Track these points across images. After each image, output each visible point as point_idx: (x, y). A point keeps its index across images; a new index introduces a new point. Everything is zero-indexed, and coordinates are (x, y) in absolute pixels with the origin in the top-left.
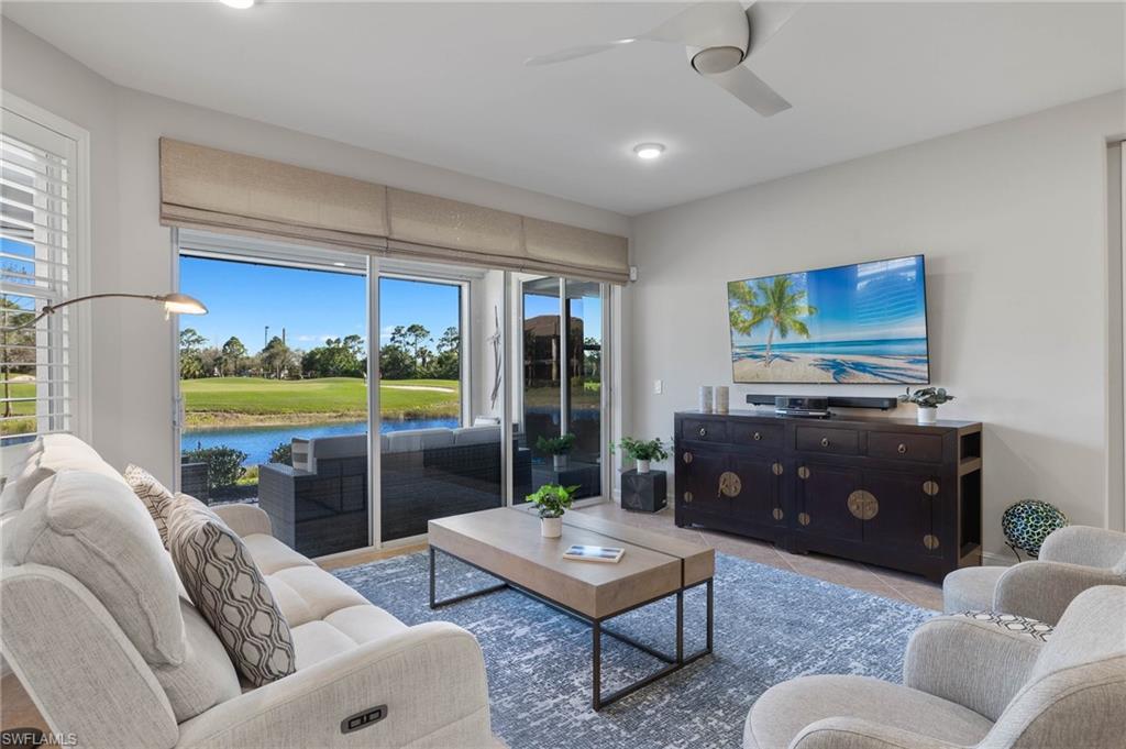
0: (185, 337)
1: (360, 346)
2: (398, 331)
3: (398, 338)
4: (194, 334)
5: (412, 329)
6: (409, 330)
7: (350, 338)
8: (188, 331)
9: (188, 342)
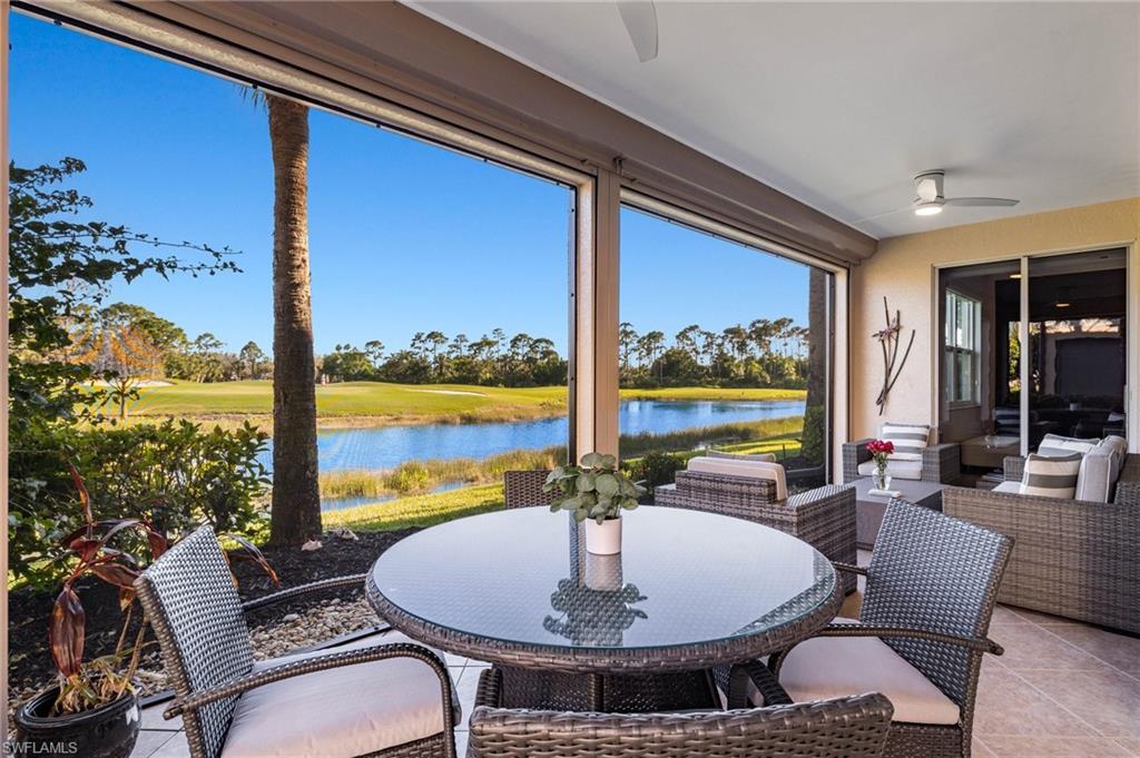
0: (203, 342)
1: (380, 351)
2: (418, 337)
3: (418, 344)
4: (212, 338)
5: (432, 336)
6: (429, 336)
7: (371, 343)
8: (206, 335)
9: (206, 345)
